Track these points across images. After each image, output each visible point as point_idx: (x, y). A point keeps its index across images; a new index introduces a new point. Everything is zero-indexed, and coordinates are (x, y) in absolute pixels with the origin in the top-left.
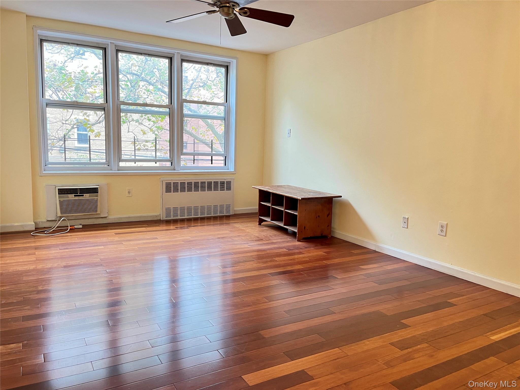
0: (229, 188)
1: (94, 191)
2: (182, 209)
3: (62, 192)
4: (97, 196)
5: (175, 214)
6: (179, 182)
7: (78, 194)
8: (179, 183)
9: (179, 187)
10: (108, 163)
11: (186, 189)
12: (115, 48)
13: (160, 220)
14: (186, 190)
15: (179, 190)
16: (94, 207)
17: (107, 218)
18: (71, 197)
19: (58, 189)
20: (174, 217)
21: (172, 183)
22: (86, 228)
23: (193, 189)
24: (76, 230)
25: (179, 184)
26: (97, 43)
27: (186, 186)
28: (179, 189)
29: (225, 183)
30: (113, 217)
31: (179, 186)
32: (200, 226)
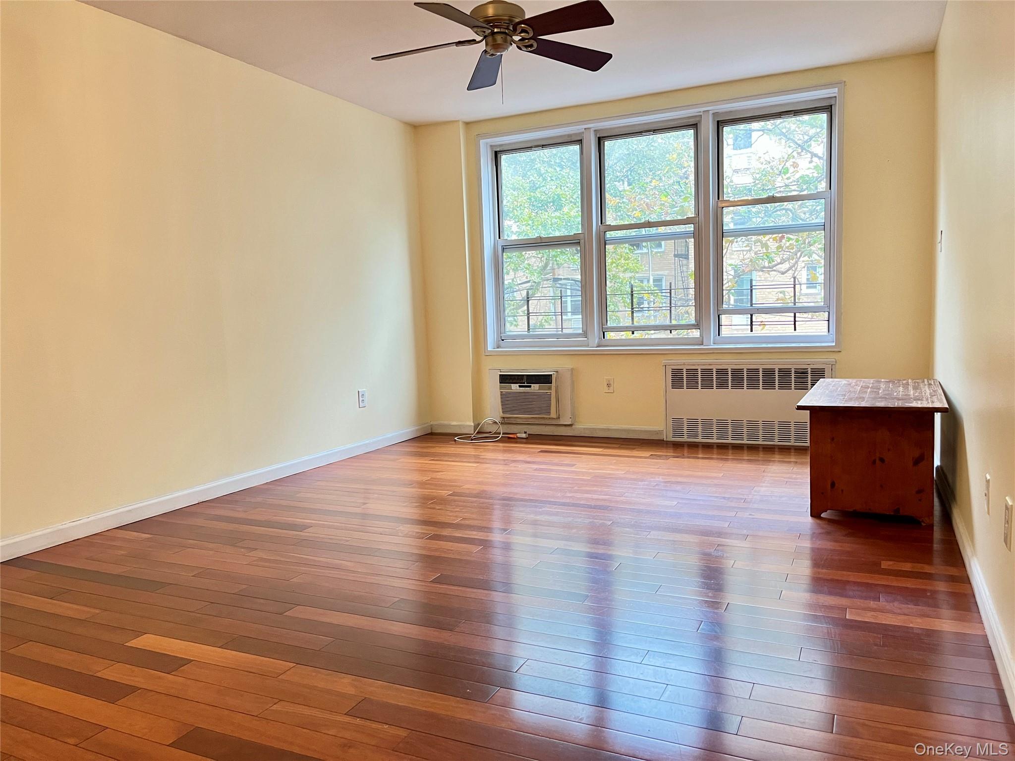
1: (545, 379)
2: (707, 423)
3: (505, 379)
4: (550, 388)
5: (693, 432)
6: (699, 368)
7: (525, 383)
8: (699, 370)
9: (700, 379)
10: (585, 334)
11: (715, 383)
12: (596, 135)
13: (663, 440)
14: (715, 385)
15: (700, 385)
16: (543, 405)
17: (573, 426)
18: (515, 387)
19: (500, 375)
20: (689, 437)
21: (685, 370)
22: (533, 439)
23: (730, 383)
24: (518, 440)
25: (699, 372)
26: (570, 136)
27: (714, 377)
28: (700, 383)
29: (809, 372)
30: (585, 424)
31: (700, 376)
32: (703, 458)
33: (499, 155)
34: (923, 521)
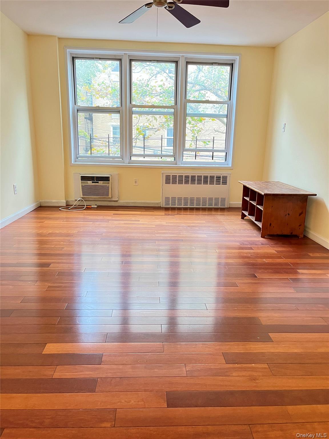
0: (225, 183)
1: (107, 179)
2: (180, 199)
3: (83, 178)
4: (109, 183)
5: (174, 203)
6: (177, 175)
7: (95, 181)
8: (177, 176)
9: (177, 180)
10: (122, 157)
11: (184, 182)
12: (129, 58)
13: (160, 207)
14: (184, 183)
15: (177, 183)
16: (105, 192)
17: (118, 201)
18: (90, 183)
19: (81, 176)
21: (171, 176)
22: (100, 208)
23: (190, 182)
24: (92, 209)
25: (177, 177)
26: (115, 56)
27: (184, 179)
28: (177, 182)
29: (221, 177)
30: (123, 201)
31: (177, 179)
33: (74, 59)
34: (300, 237)
